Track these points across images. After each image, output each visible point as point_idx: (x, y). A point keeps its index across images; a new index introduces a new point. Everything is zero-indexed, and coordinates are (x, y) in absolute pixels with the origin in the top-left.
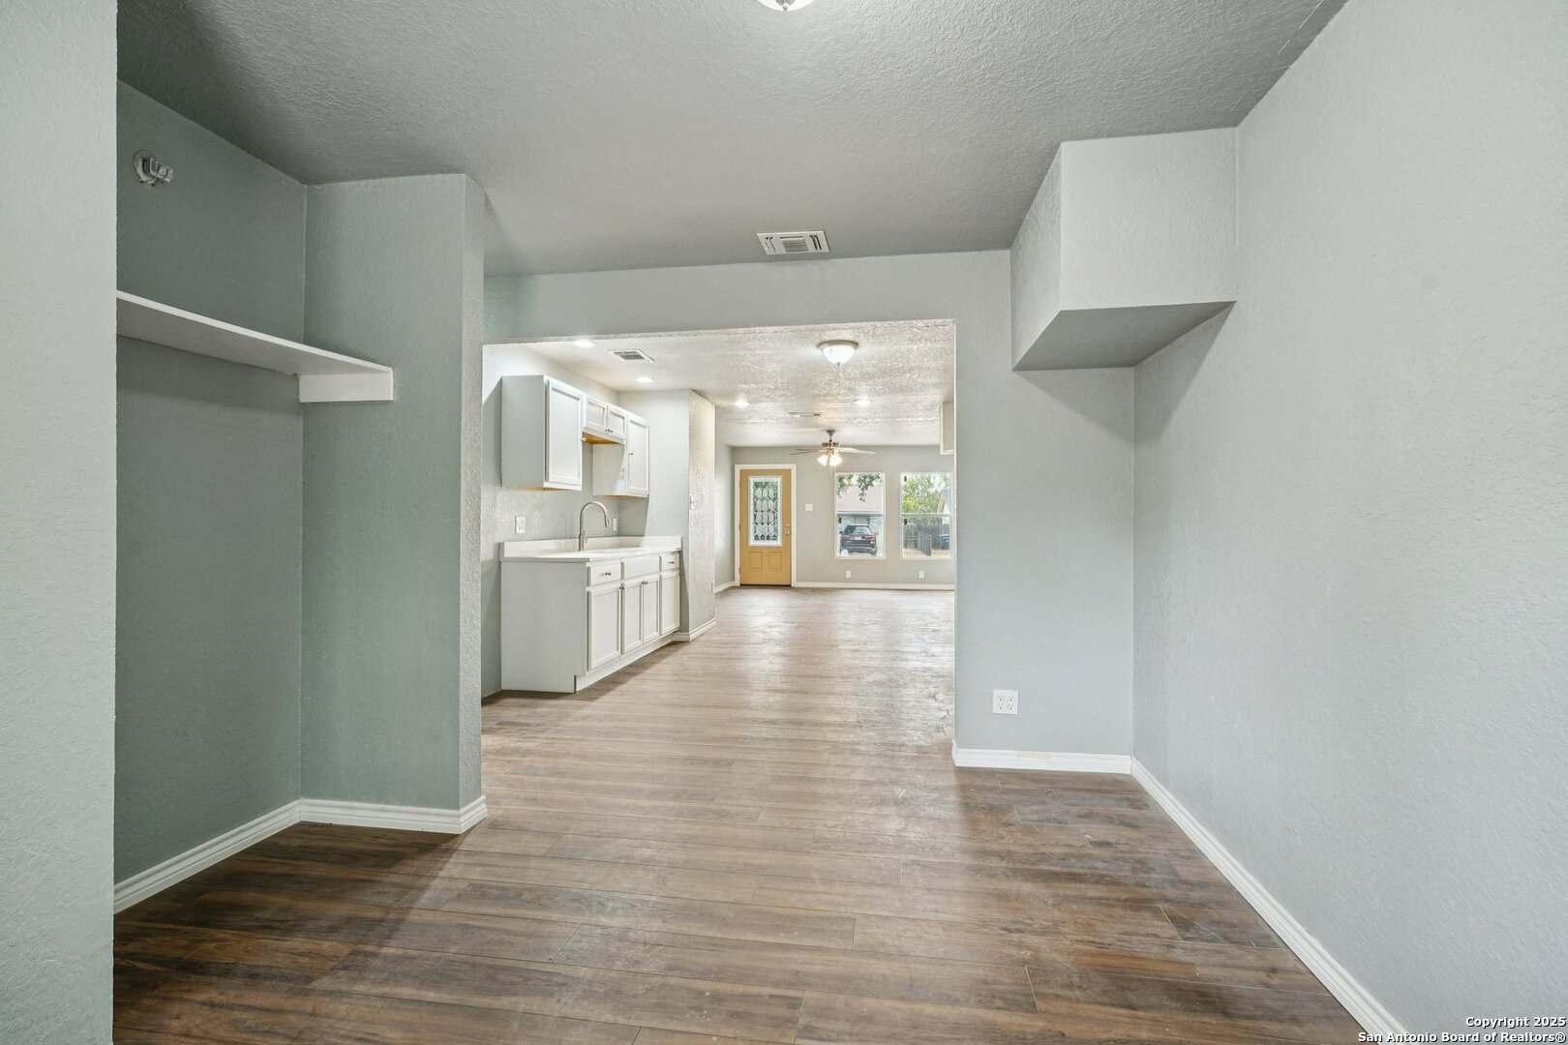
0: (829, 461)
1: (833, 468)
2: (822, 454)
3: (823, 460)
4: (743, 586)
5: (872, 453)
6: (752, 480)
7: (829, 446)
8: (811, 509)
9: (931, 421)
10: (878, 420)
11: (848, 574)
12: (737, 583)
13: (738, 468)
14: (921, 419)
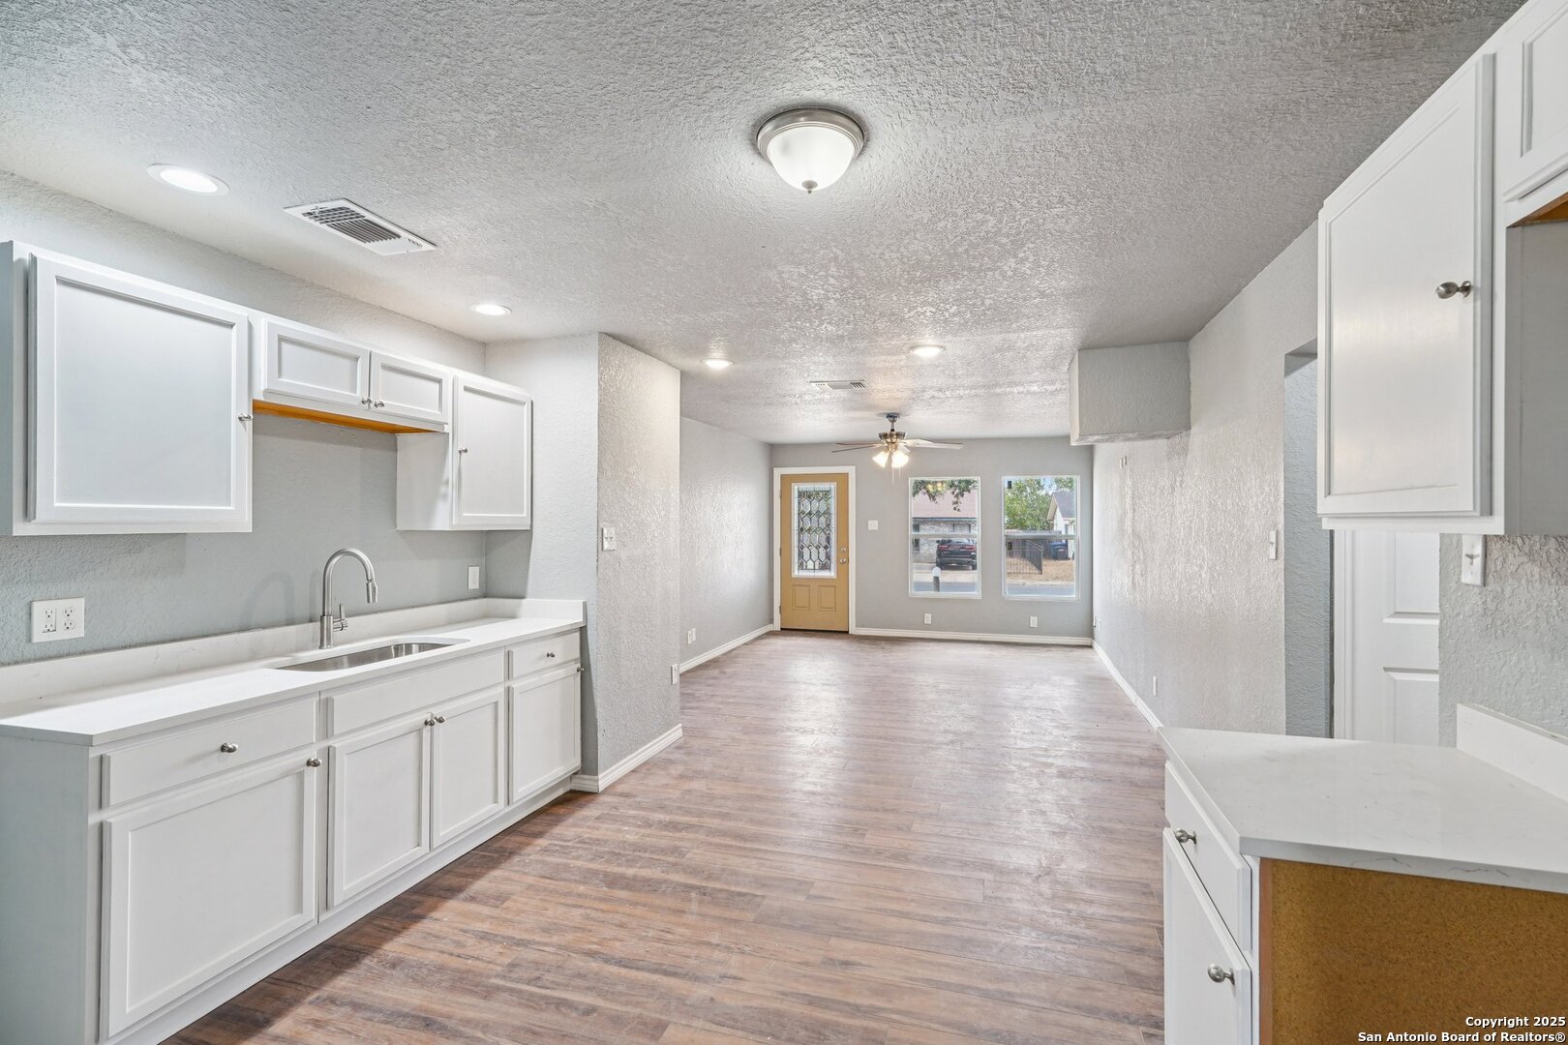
0: (890, 460)
1: (896, 470)
2: (879, 450)
3: (881, 459)
4: (787, 631)
5: (957, 447)
6: (796, 488)
7: (890, 438)
8: (876, 528)
9: (1052, 393)
10: (962, 392)
11: (928, 619)
12: (777, 626)
13: (778, 472)
14: (1035, 388)
